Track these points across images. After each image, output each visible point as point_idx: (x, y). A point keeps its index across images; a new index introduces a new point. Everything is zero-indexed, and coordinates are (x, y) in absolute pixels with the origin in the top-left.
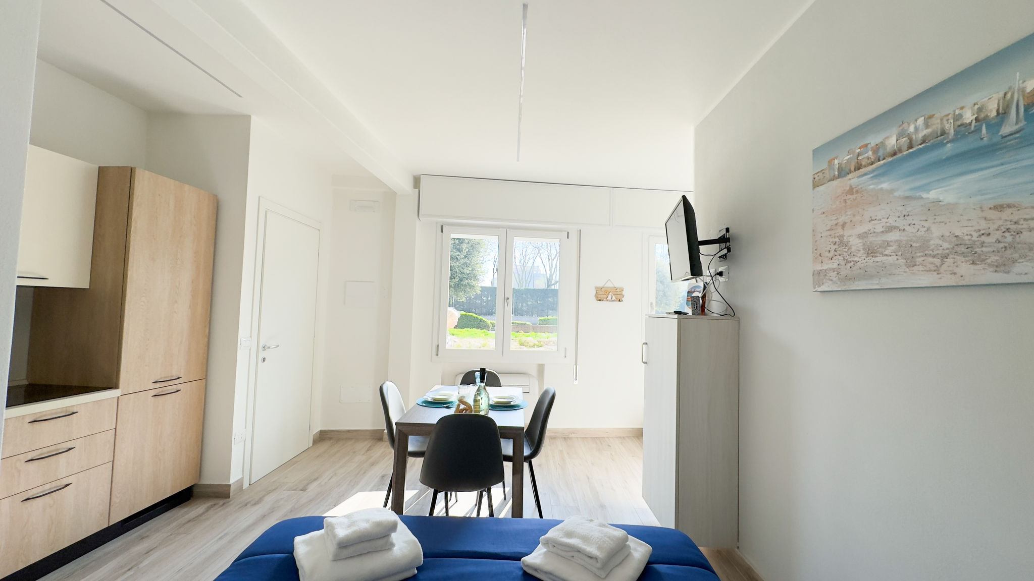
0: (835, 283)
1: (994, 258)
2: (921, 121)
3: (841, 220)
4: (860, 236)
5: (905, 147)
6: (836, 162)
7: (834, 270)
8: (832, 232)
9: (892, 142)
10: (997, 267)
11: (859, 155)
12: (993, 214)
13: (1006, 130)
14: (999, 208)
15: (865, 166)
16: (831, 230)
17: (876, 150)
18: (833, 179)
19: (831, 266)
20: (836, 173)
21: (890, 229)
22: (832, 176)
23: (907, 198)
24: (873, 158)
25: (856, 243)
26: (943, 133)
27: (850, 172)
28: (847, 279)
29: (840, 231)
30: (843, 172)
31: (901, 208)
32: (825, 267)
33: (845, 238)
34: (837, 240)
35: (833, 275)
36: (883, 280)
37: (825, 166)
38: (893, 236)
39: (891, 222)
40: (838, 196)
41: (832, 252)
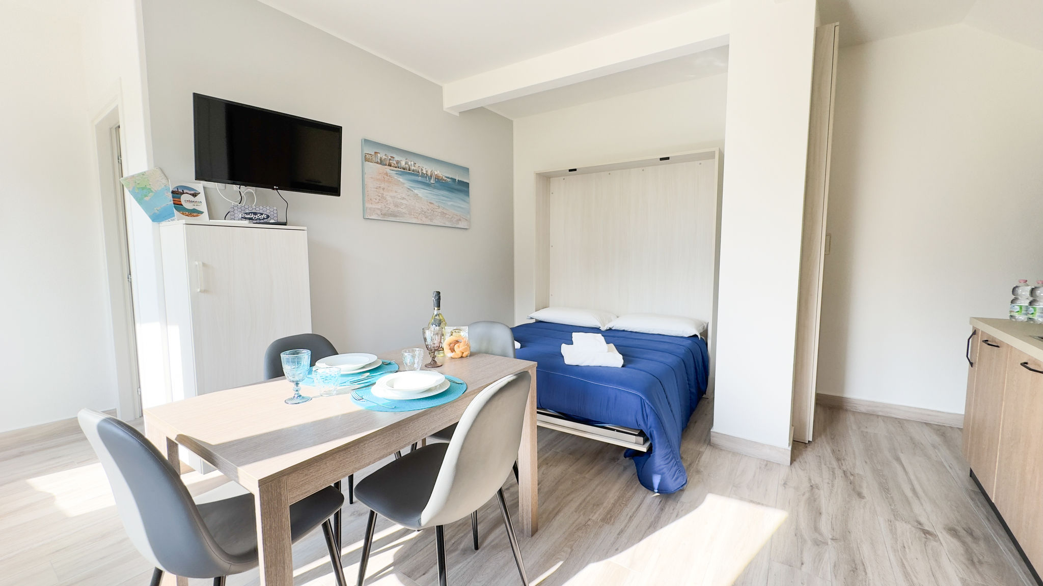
0: (379, 215)
1: (429, 217)
2: (412, 163)
3: (383, 185)
4: (391, 197)
5: (408, 169)
6: (379, 155)
7: (378, 209)
8: (378, 190)
9: (403, 163)
10: (431, 220)
11: (390, 160)
12: (429, 204)
13: (432, 181)
14: (431, 203)
15: (393, 167)
16: (376, 188)
17: (398, 162)
18: (377, 163)
19: (377, 207)
20: (379, 161)
21: (404, 198)
22: (377, 161)
23: (409, 189)
24: (396, 166)
25: (388, 198)
26: (418, 172)
27: (386, 165)
28: (384, 215)
29: (382, 191)
30: (381, 162)
31: (406, 192)
32: (374, 207)
33: (384, 195)
34: (380, 195)
35: (379, 212)
36: (401, 218)
37: (373, 154)
38: (404, 202)
39: (404, 196)
40: (380, 174)
41: (377, 201)
